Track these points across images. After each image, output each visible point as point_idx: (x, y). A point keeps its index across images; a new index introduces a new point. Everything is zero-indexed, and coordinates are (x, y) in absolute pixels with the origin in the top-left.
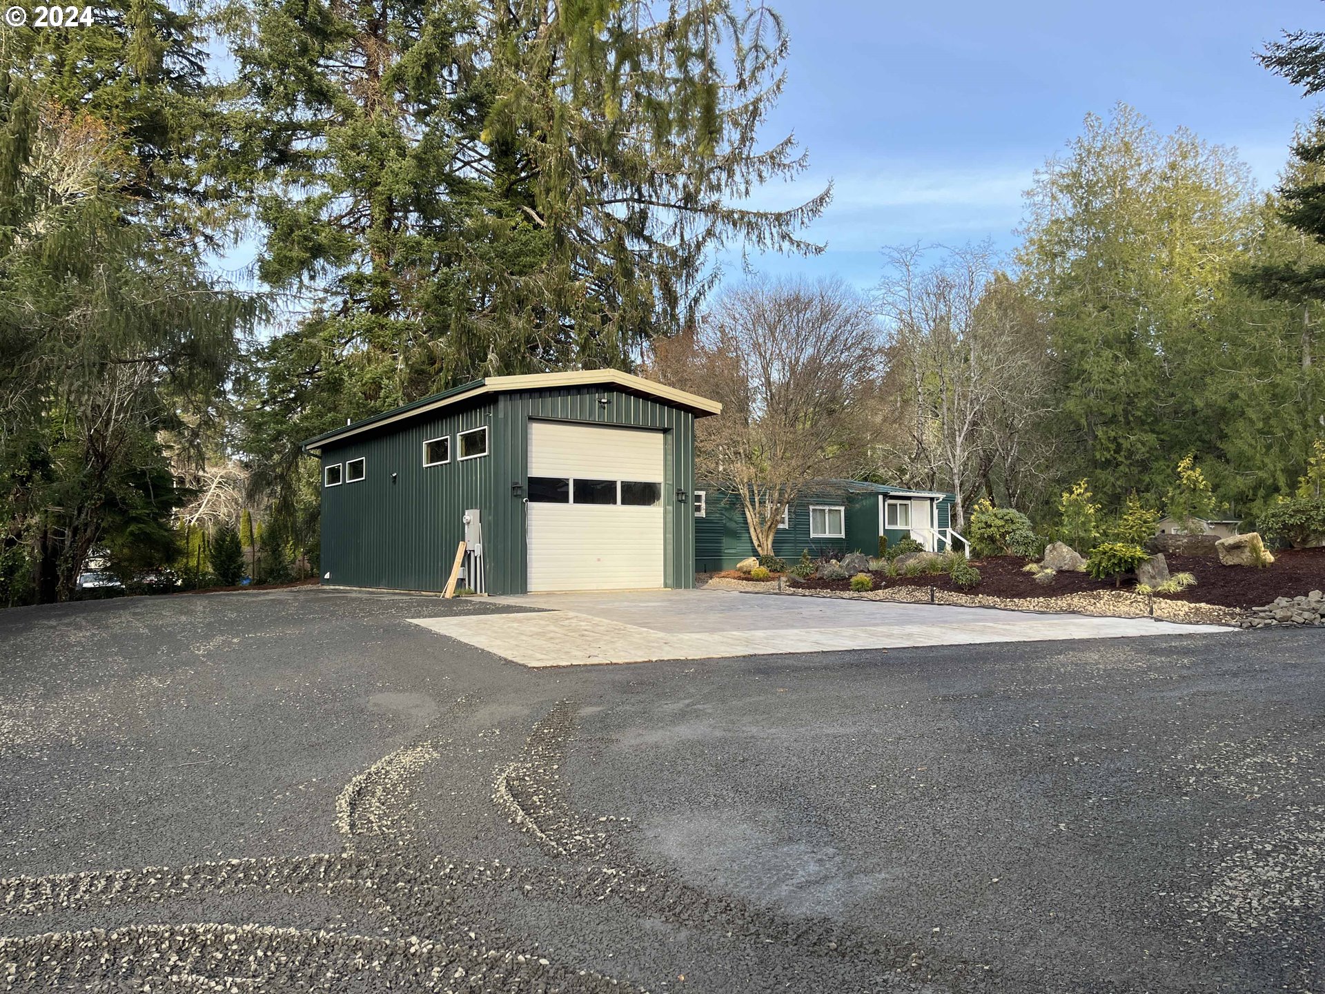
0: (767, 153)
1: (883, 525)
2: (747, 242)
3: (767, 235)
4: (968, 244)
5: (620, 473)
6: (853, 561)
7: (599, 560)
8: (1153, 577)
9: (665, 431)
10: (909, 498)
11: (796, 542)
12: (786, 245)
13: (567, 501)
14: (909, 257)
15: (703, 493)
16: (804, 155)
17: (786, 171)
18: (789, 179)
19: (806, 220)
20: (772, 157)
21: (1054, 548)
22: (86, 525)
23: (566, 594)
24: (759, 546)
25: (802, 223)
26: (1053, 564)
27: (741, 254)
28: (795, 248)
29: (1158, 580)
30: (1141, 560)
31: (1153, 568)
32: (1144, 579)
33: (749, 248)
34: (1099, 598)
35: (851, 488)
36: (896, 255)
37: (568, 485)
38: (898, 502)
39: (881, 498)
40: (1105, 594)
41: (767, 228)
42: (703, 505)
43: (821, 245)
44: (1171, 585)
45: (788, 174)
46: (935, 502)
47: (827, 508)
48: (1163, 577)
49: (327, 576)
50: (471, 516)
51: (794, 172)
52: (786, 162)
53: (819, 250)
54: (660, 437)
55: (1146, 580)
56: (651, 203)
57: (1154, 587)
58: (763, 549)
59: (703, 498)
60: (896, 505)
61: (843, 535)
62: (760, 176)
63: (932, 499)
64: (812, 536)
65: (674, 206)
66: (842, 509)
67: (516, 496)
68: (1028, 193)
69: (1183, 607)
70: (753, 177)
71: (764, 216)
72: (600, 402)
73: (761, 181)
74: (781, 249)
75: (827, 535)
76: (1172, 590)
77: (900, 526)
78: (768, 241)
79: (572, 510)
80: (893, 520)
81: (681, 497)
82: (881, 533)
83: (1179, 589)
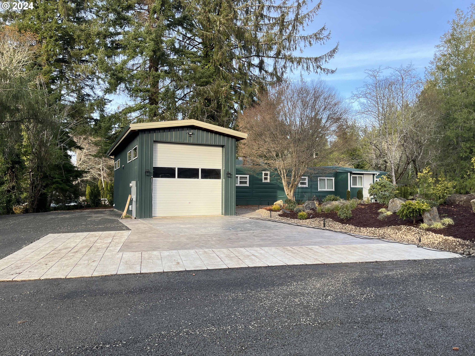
0: (313, 34)
1: (350, 185)
2: (302, 70)
3: (311, 66)
4: (401, 66)
5: (200, 165)
6: (309, 204)
7: (190, 203)
8: (430, 220)
9: (222, 146)
10: (363, 174)
11: (311, 192)
12: (319, 70)
13: (174, 177)
14: (376, 74)
15: (269, 172)
16: (329, 34)
17: (321, 40)
18: (322, 43)
19: (327, 60)
20: (316, 35)
21: (393, 201)
22: (38, 185)
23: (172, 218)
24: (288, 195)
25: (326, 61)
26: (392, 209)
27: (300, 75)
28: (323, 72)
29: (433, 221)
30: (424, 210)
31: (430, 215)
32: (425, 220)
33: (303, 72)
34: (400, 230)
35: (338, 170)
36: (371, 73)
37: (175, 170)
38: (357, 176)
39: (349, 174)
40: (404, 228)
41: (311, 64)
42: (269, 177)
43: (334, 69)
44: (438, 225)
45: (322, 42)
46: (375, 175)
47: (326, 178)
48: (435, 220)
49: (114, 205)
50: (133, 184)
51: (325, 41)
52: (321, 37)
53: (333, 72)
54: (220, 149)
55: (426, 221)
56: (264, 56)
57: (430, 225)
58: (289, 196)
59: (269, 174)
60: (356, 177)
61: (333, 190)
62: (310, 43)
63: (374, 175)
64: (319, 190)
65: (273, 57)
66: (333, 179)
67: (148, 175)
68: (437, 46)
69: (440, 238)
70: (307, 43)
71: (310, 59)
72: (189, 134)
73: (310, 45)
74: (317, 72)
75: (326, 190)
76: (438, 227)
77: (358, 186)
78: (311, 69)
79: (176, 181)
80: (355, 183)
81: (228, 175)
82: (349, 190)
83: (442, 227)
